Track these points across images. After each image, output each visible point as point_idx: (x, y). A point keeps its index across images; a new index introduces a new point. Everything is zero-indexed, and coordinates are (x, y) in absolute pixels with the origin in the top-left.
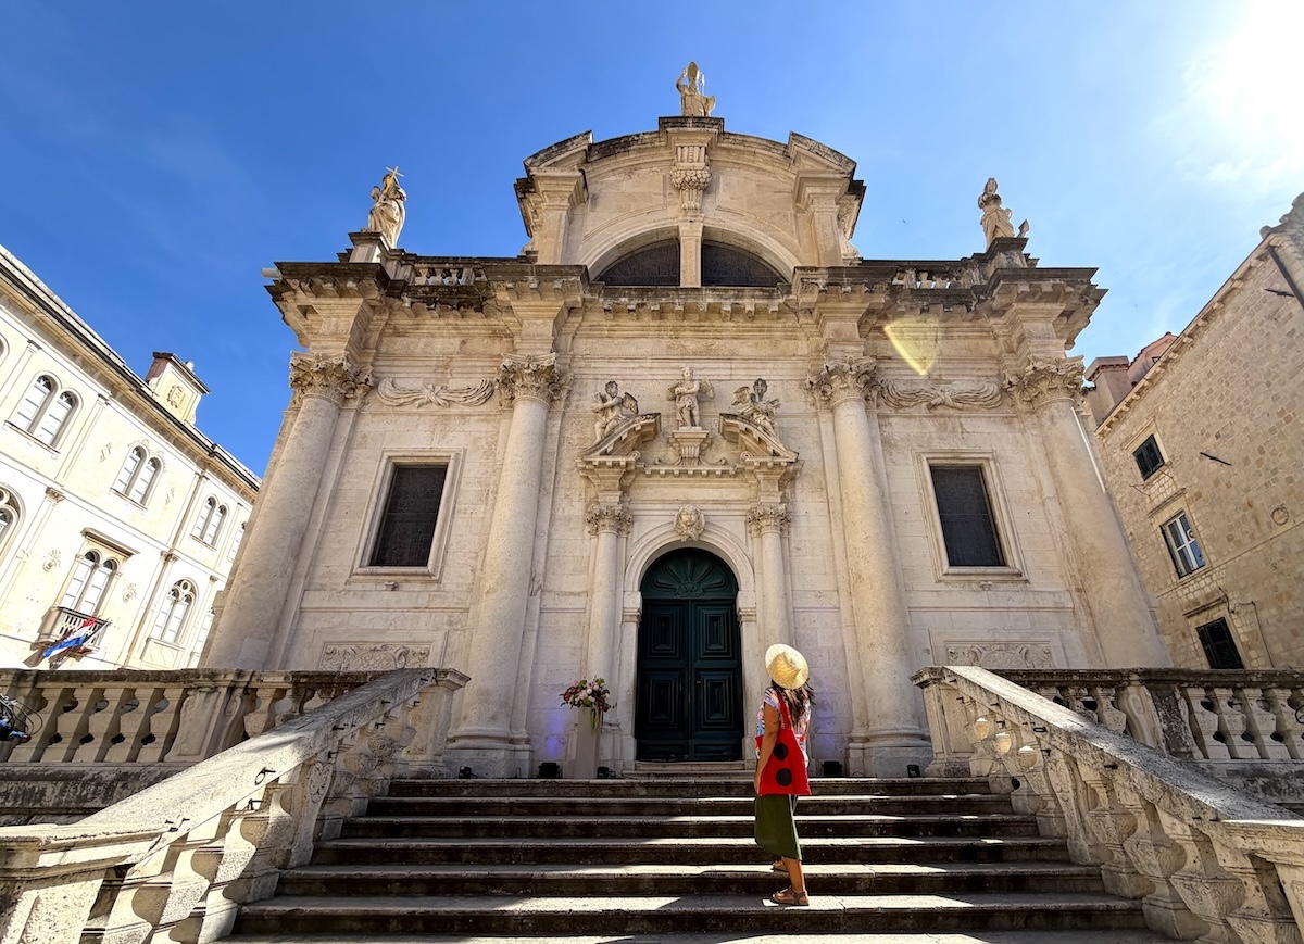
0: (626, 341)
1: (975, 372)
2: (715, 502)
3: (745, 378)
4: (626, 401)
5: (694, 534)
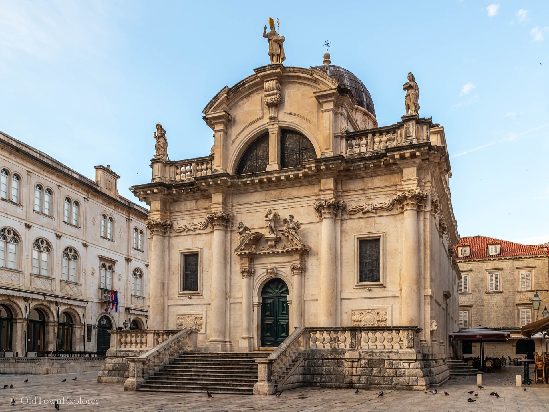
1: (385, 193)
3: (294, 206)
4: (246, 229)
5: (273, 276)
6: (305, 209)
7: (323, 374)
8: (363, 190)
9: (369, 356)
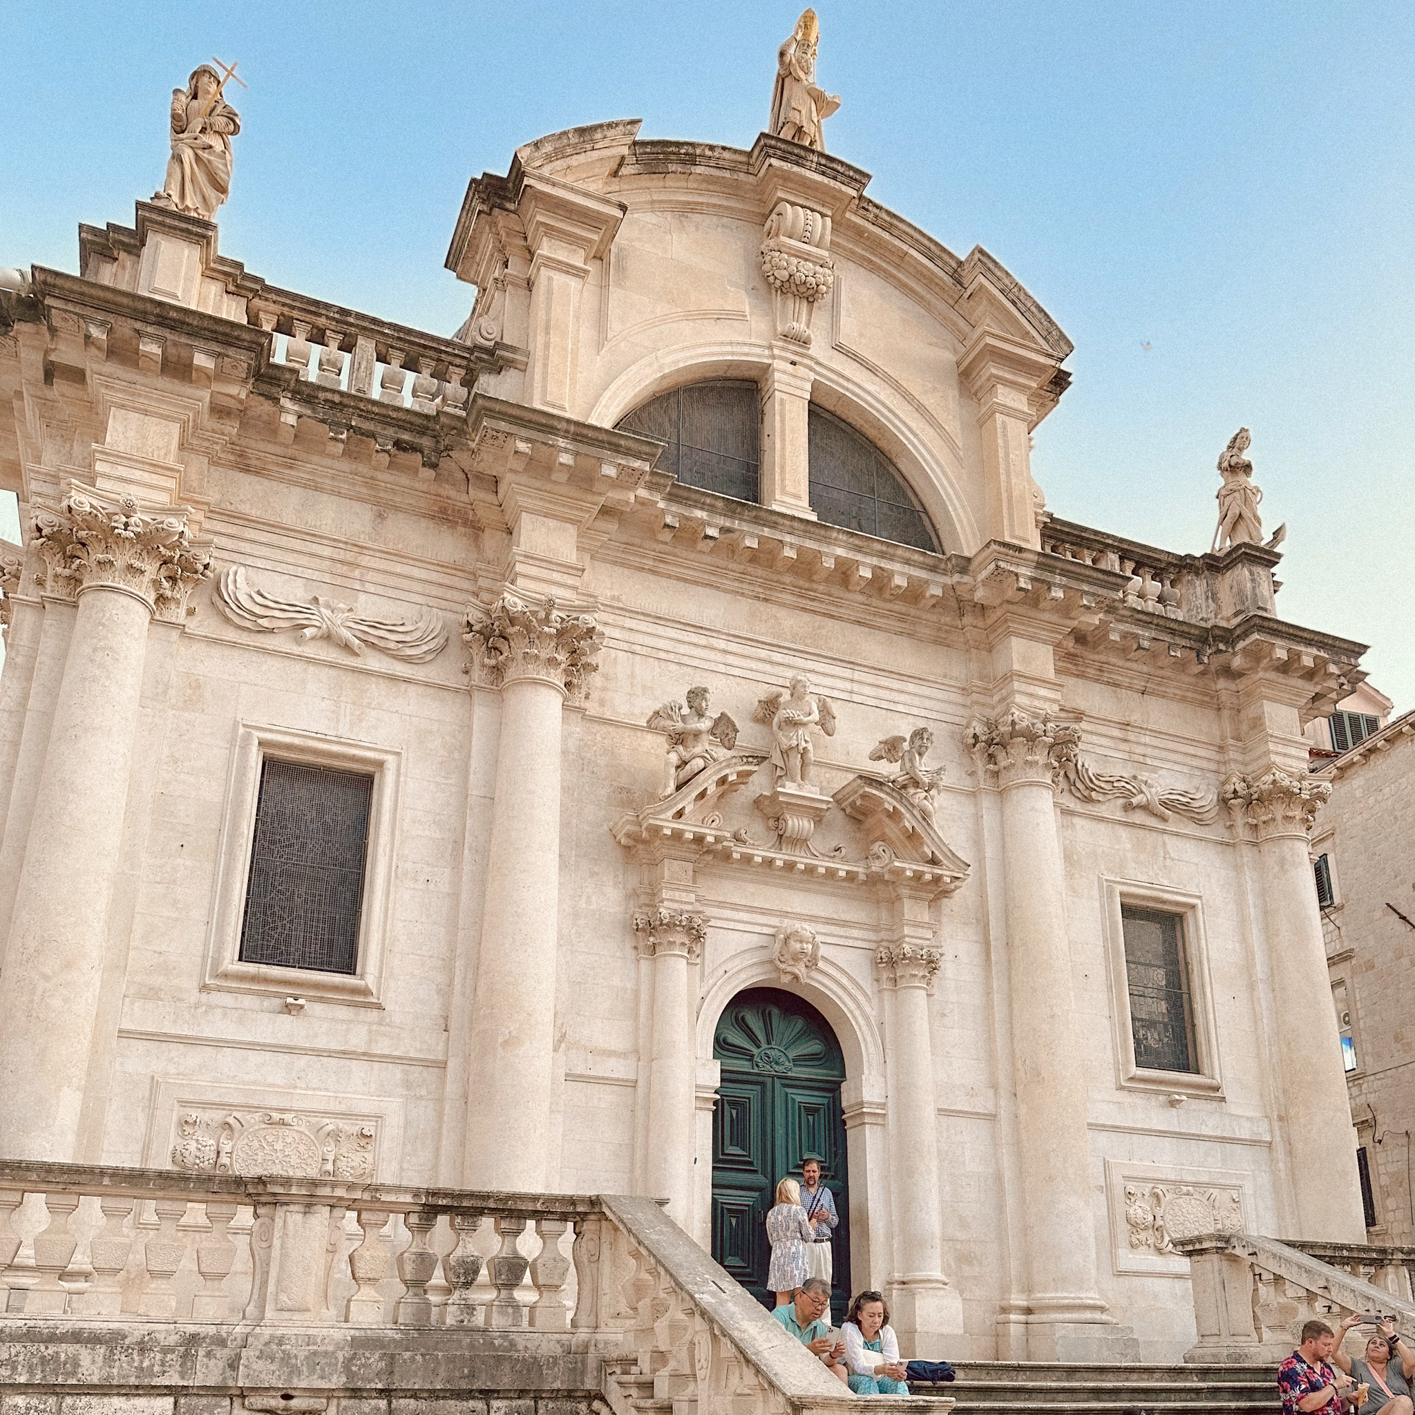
0: (681, 584)
1: (1188, 760)
2: (829, 921)
3: (872, 702)
4: (719, 726)
8: (1124, 725)
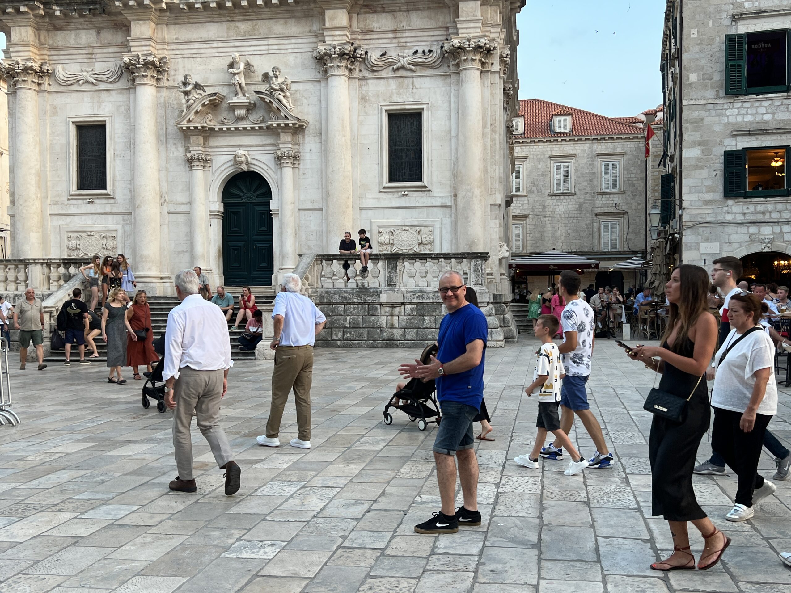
3: (278, 51)
4: (197, 86)
5: (245, 168)
6: (296, 57)
7: (347, 328)
8: (395, 31)
9: (417, 297)
